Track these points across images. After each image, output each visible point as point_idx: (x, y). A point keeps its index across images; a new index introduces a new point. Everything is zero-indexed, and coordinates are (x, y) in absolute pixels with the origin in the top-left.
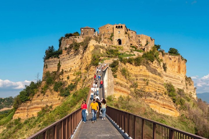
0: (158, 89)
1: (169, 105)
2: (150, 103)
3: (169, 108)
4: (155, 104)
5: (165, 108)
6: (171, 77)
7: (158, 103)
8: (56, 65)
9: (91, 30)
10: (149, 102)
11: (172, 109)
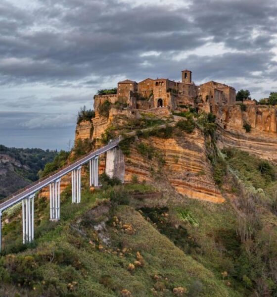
0: (193, 168)
1: (208, 187)
2: (177, 186)
3: (207, 192)
4: (184, 187)
5: (200, 192)
6: (262, 141)
7: (190, 186)
8: (89, 131)
9: (131, 85)
10: (176, 184)
11: (212, 193)
